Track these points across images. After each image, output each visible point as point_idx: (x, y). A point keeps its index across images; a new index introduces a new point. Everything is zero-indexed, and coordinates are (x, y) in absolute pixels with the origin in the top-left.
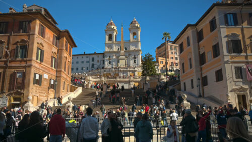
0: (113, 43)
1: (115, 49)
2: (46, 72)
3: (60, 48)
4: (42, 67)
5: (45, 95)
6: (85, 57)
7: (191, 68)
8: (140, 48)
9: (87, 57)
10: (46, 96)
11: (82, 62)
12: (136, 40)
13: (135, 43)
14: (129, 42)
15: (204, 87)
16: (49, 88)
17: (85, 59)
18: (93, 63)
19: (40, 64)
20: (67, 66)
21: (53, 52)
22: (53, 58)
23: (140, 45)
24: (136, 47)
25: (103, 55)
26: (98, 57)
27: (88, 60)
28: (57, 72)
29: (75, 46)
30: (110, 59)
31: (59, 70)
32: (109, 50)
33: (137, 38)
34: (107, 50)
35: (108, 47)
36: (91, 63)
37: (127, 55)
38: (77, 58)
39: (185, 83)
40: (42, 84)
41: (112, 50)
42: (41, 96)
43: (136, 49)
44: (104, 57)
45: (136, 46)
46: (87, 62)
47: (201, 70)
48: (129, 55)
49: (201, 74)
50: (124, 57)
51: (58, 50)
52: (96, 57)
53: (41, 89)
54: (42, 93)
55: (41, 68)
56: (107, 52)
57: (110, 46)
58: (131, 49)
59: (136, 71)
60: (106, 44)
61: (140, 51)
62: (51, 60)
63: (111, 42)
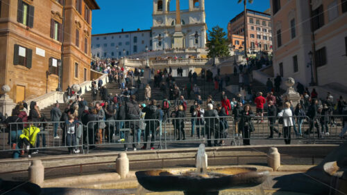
0: (164, 14)
1: (168, 23)
2: (41, 46)
3: (66, 6)
4: (32, 36)
5: (40, 85)
6: (123, 35)
7: (293, 36)
8: (204, 21)
9: (127, 36)
10: (42, 87)
11: (120, 44)
12: (198, 9)
13: (197, 14)
14: (187, 11)
15: (319, 68)
16: (48, 74)
17: (124, 39)
18: (135, 44)
19: (27, 29)
20: (81, 39)
21: (52, 12)
22: (53, 22)
23: (204, 16)
24: (198, 20)
25: (150, 32)
26: (143, 35)
27: (128, 40)
28: (63, 46)
29: (97, 8)
30: (159, 38)
31: (65, 43)
32: (158, 25)
33: (200, 6)
34: (156, 24)
35: (157, 21)
36: (133, 44)
37: (185, 31)
38: (113, 38)
40: (33, 65)
41: (162, 25)
42: (32, 86)
43: (199, 22)
44: (151, 36)
45: (199, 18)
46: (127, 43)
47: (313, 38)
48: (188, 31)
49: (314, 46)
50: (180, 34)
51: (64, 9)
52: (139, 35)
53: (31, 74)
54: (34, 81)
55: (29, 38)
56: (156, 28)
57: (160, 19)
58: (191, 22)
59: (199, 53)
60: (154, 16)
61: (204, 24)
62: (49, 25)
63: (161, 12)
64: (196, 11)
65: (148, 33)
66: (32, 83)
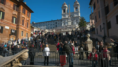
0: (66, 14)
1: (67, 17)
2: (7, 26)
6: (52, 22)
7: (100, 18)
8: (80, 15)
9: (53, 22)
10: (7, 39)
11: (51, 25)
14: (74, 13)
15: (109, 30)
16: (10, 35)
17: (52, 23)
18: (56, 25)
19: (2, 20)
20: (25, 23)
21: (13, 14)
22: (13, 17)
23: (80, 14)
24: (77, 15)
25: (61, 20)
26: (59, 21)
27: (54, 23)
28: (17, 25)
29: (33, 12)
30: (64, 22)
32: (64, 18)
33: (78, 10)
34: (63, 17)
35: (63, 16)
36: (55, 25)
38: (49, 23)
39: (97, 29)
40: (3, 32)
41: (65, 18)
42: (3, 39)
43: (78, 16)
44: (61, 22)
45: (78, 14)
46: (54, 24)
47: (106, 17)
48: (74, 19)
49: (107, 21)
50: (70, 20)
51: (18, 13)
52: (57, 22)
53: (3, 35)
54: (4, 37)
55: (2, 23)
56: (63, 19)
58: (75, 16)
59: (76, 27)
61: (80, 17)
63: (64, 13)
64: (77, 12)
65: (60, 21)
66: (3, 38)
